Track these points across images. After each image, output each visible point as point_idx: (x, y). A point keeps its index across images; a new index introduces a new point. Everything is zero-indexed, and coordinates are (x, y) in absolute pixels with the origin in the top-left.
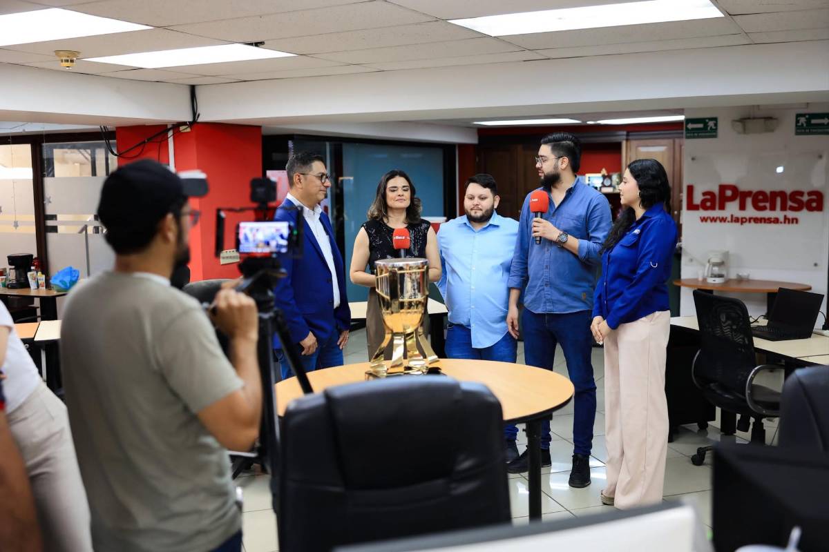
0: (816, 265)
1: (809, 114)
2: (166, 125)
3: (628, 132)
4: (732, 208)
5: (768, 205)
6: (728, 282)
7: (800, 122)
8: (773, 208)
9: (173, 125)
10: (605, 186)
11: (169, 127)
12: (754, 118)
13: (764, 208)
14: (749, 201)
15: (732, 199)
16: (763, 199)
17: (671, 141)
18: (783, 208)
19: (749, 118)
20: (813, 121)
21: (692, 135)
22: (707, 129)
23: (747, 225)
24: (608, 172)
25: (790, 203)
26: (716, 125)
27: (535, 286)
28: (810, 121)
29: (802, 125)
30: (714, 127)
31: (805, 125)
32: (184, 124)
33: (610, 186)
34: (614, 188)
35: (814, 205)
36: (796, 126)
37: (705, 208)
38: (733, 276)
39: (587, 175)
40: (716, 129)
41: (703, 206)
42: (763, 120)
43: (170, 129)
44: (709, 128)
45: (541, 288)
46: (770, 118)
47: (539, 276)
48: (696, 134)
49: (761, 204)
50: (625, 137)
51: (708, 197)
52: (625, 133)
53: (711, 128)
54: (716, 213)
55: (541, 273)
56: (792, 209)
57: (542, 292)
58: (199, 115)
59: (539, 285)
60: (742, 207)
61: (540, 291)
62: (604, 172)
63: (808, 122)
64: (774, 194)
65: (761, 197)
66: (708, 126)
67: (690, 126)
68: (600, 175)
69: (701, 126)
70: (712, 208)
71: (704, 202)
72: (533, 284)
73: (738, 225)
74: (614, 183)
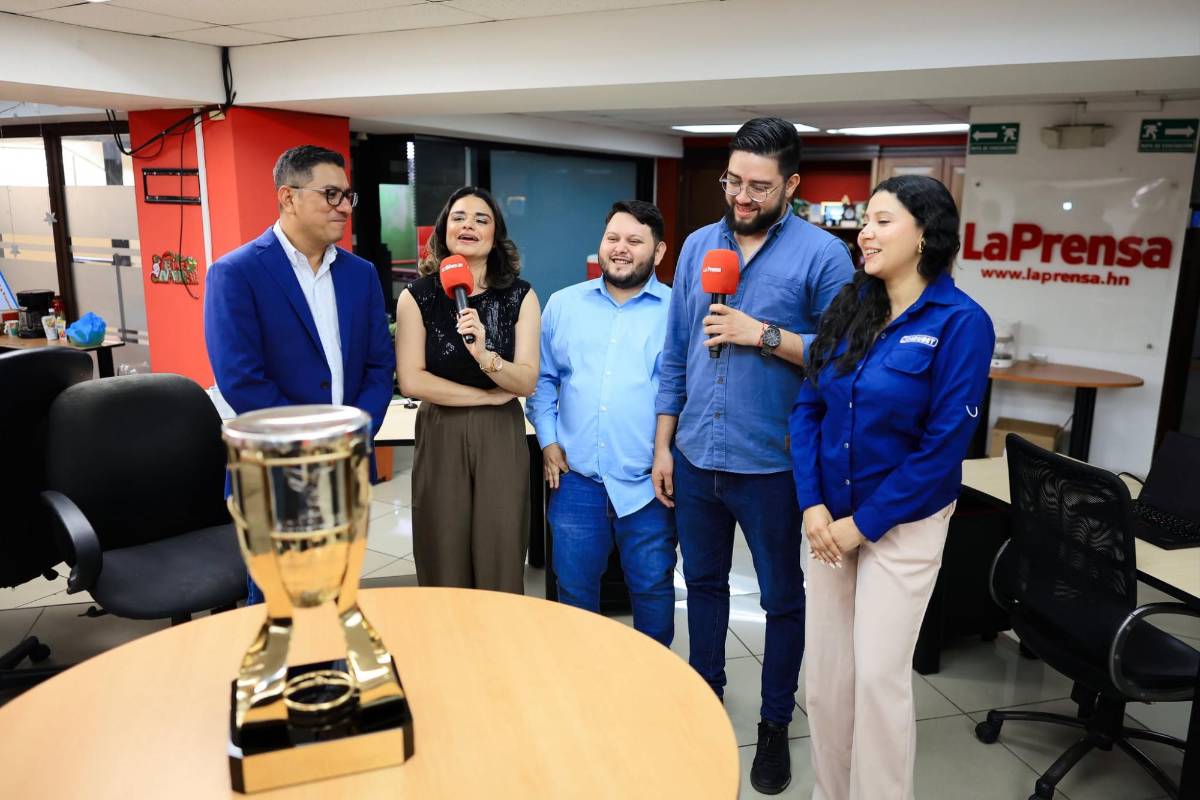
0: (1150, 347)
1: (1162, 121)
2: (192, 110)
3: (882, 147)
4: (1031, 259)
5: (1085, 256)
6: (1017, 365)
7: (1148, 132)
8: (1092, 261)
9: (201, 109)
10: (846, 219)
11: (196, 111)
12: (1076, 125)
13: (1078, 261)
14: (1057, 249)
15: (1031, 245)
16: (1078, 248)
17: (939, 160)
18: (1108, 261)
19: (1068, 125)
20: (1169, 132)
21: (980, 148)
22: (1002, 140)
23: (1050, 284)
24: (851, 200)
25: (1119, 255)
26: (1016, 134)
27: (697, 415)
28: (1164, 132)
29: (1151, 136)
30: (1013, 138)
31: (1154, 136)
32: (214, 107)
33: (853, 219)
34: (858, 221)
35: (1157, 258)
36: (1141, 138)
37: (991, 257)
38: (1023, 356)
39: (824, 204)
40: (1017, 141)
41: (988, 254)
42: (1089, 129)
43: (197, 115)
44: (1005, 139)
45: (708, 419)
46: (1101, 126)
47: (706, 396)
48: (985, 148)
49: (1075, 255)
50: (877, 154)
51: (996, 241)
52: (877, 148)
53: (1009, 139)
54: (1007, 265)
55: (710, 390)
56: (1122, 263)
57: (710, 427)
58: (235, 94)
59: (705, 413)
60: (1046, 257)
61: (706, 425)
62: (846, 200)
63: (1160, 133)
64: (1096, 241)
65: (1075, 244)
66: (1004, 136)
67: (978, 135)
68: (840, 204)
69: (994, 135)
70: (1001, 257)
71: (989, 248)
72: (695, 410)
73: (1038, 283)
74: (858, 216)
